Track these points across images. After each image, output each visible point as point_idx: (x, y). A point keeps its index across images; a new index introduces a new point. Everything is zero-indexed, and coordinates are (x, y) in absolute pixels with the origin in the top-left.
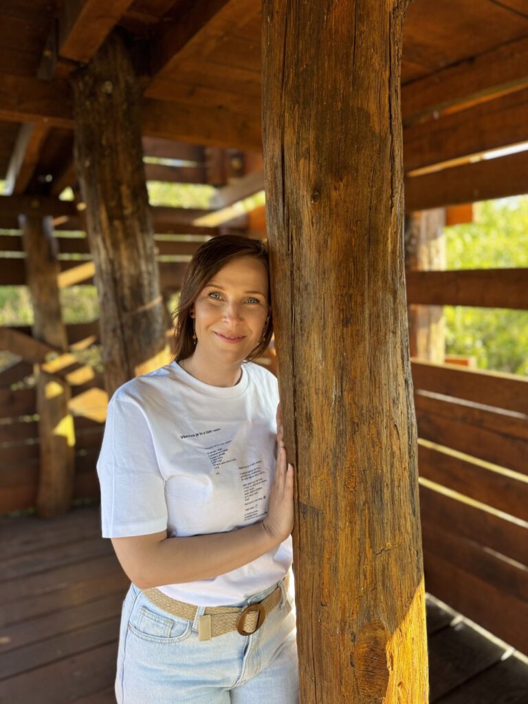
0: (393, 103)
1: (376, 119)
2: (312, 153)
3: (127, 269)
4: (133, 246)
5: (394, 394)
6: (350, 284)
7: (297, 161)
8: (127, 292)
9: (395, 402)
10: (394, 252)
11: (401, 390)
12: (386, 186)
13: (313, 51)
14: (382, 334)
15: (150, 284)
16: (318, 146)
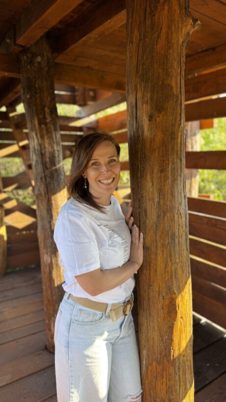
0: (182, 82)
1: (175, 88)
2: (149, 102)
3: (48, 148)
4: (51, 138)
5: (180, 201)
6: (164, 156)
7: (142, 105)
8: (48, 159)
9: (180, 204)
10: (181, 143)
11: (183, 199)
12: (178, 116)
13: (150, 60)
14: (176, 176)
15: (58, 156)
16: (152, 99)
